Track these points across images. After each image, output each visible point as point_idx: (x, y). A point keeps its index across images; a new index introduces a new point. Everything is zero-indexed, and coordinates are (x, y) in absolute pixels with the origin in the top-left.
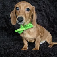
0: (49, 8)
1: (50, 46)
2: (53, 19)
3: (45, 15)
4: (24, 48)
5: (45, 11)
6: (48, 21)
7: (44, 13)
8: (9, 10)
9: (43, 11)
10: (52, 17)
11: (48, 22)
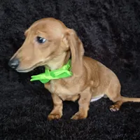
0: (119, 11)
1: (114, 108)
2: (128, 36)
3: (108, 28)
4: (54, 115)
5: (108, 18)
6: (117, 42)
7: (105, 23)
8: (21, 21)
9: (104, 17)
10: (125, 33)
11: (116, 45)
